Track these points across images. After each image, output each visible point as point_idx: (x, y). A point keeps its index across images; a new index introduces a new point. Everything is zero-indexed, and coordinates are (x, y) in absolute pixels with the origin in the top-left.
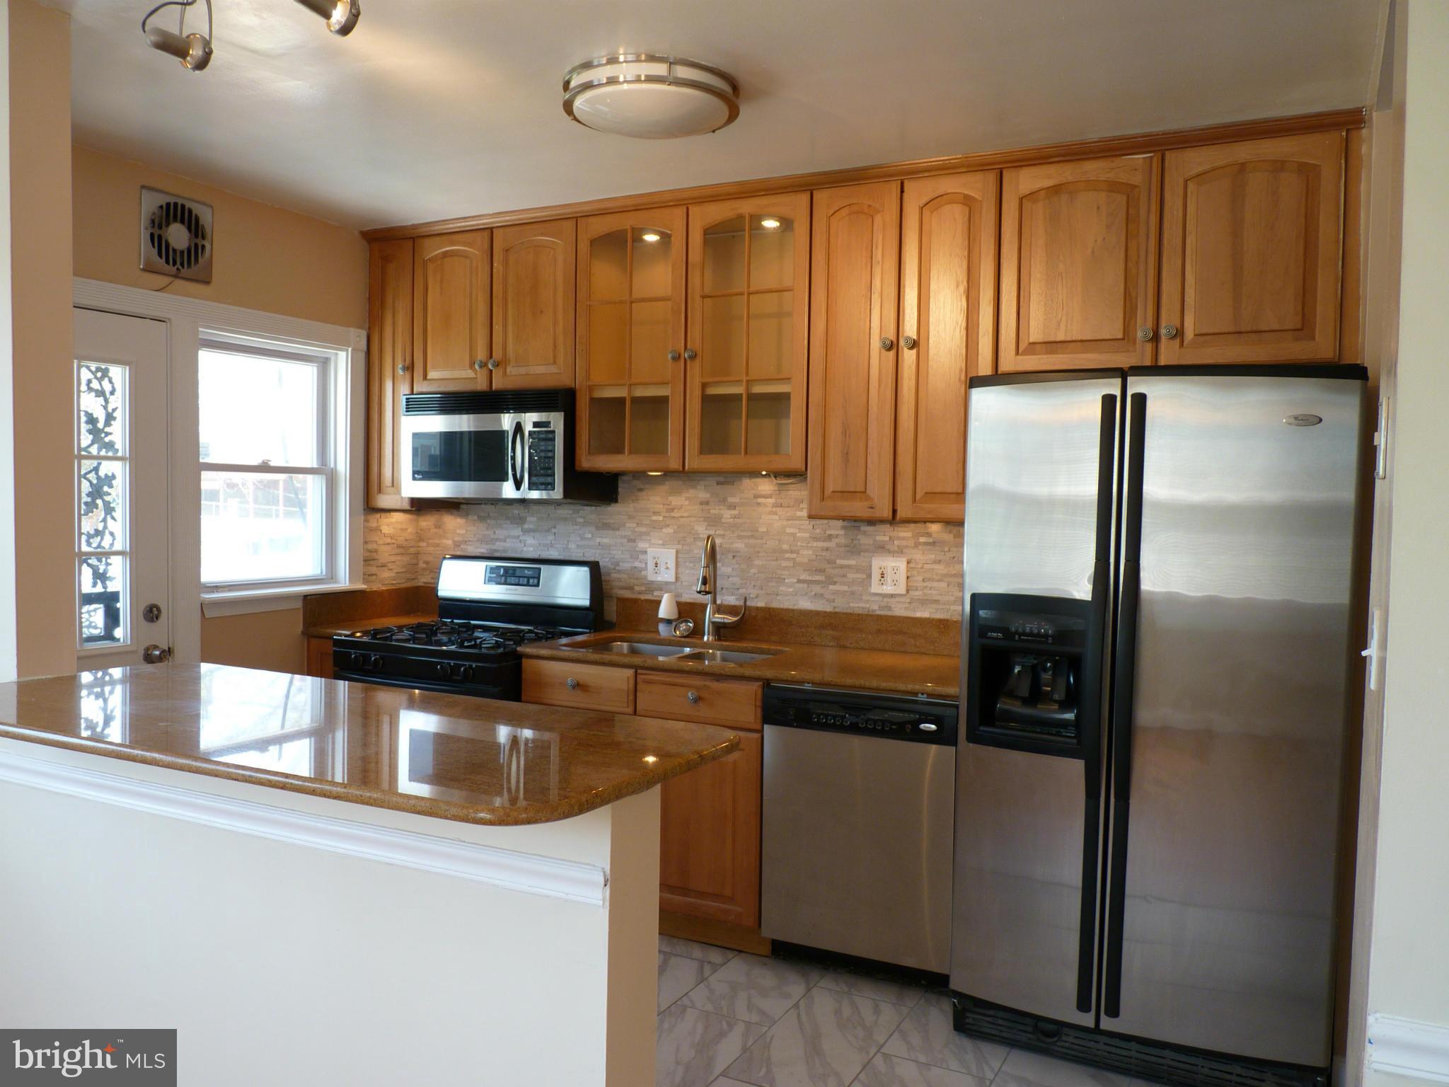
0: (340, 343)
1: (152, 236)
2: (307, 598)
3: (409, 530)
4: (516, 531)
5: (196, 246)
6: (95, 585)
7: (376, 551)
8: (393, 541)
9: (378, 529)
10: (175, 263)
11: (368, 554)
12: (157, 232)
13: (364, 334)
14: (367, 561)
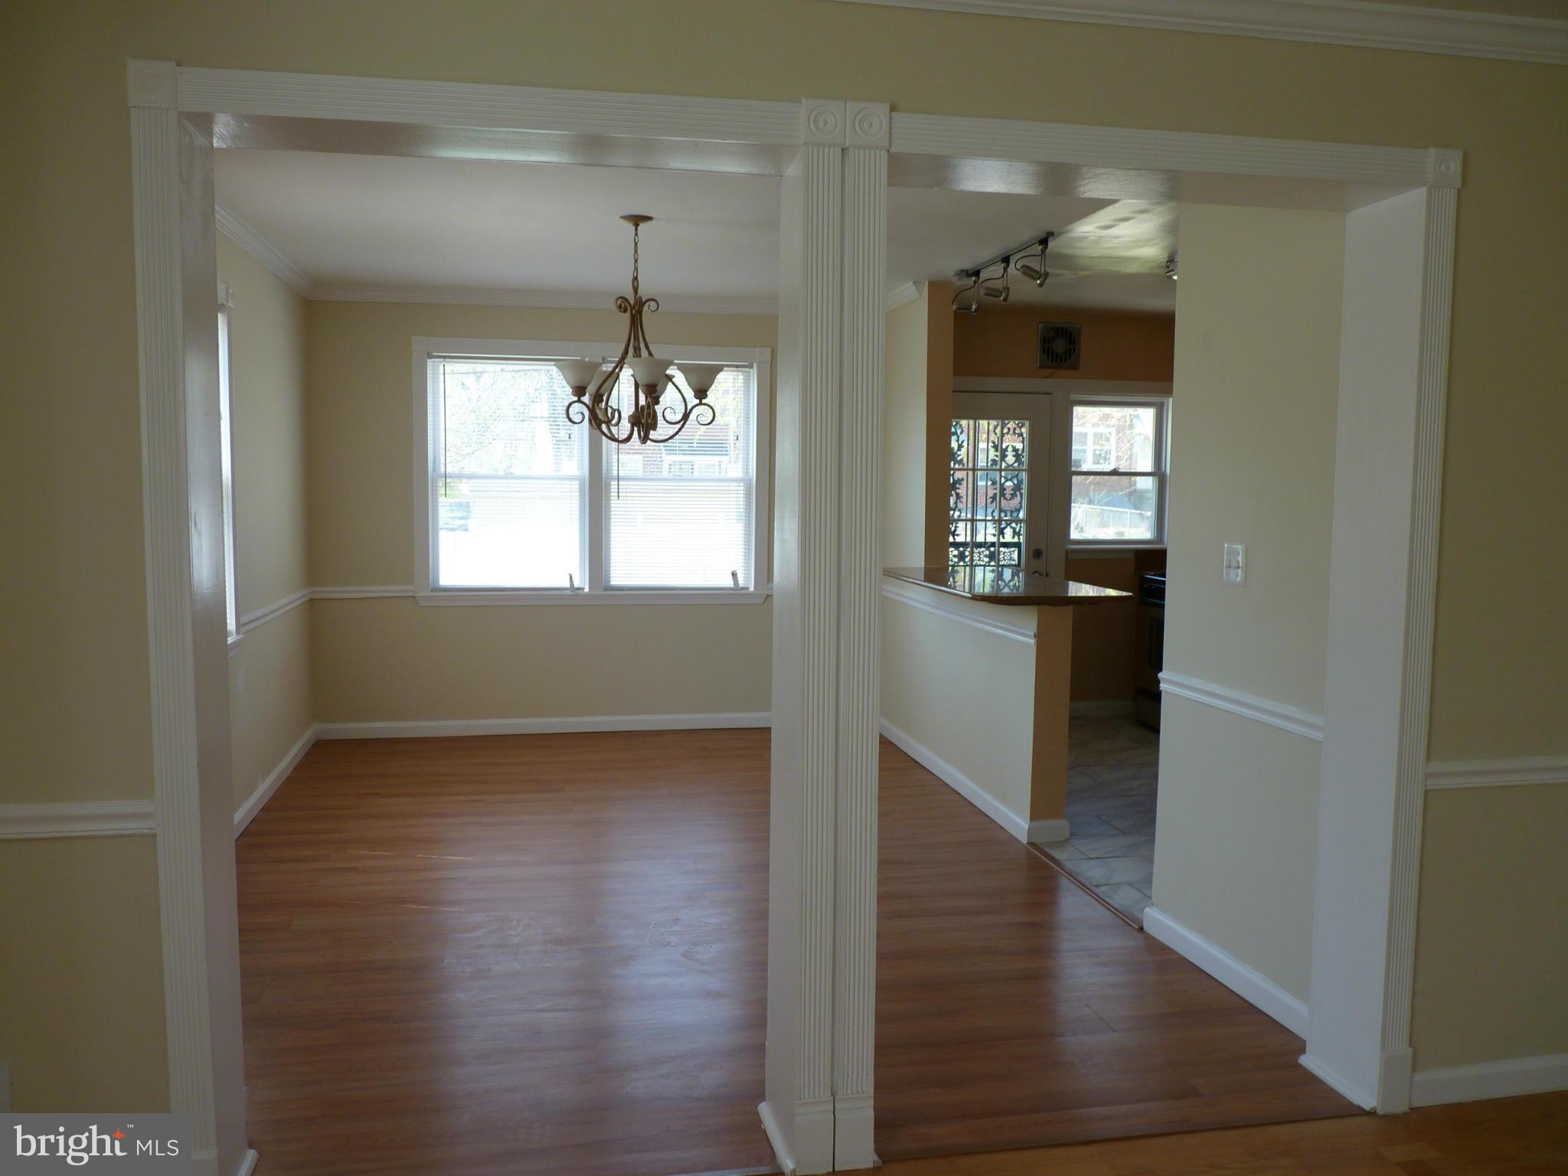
1: (1044, 348)
2: (1137, 552)
5: (1070, 349)
6: (1013, 537)
10: (1057, 361)
12: (1047, 345)
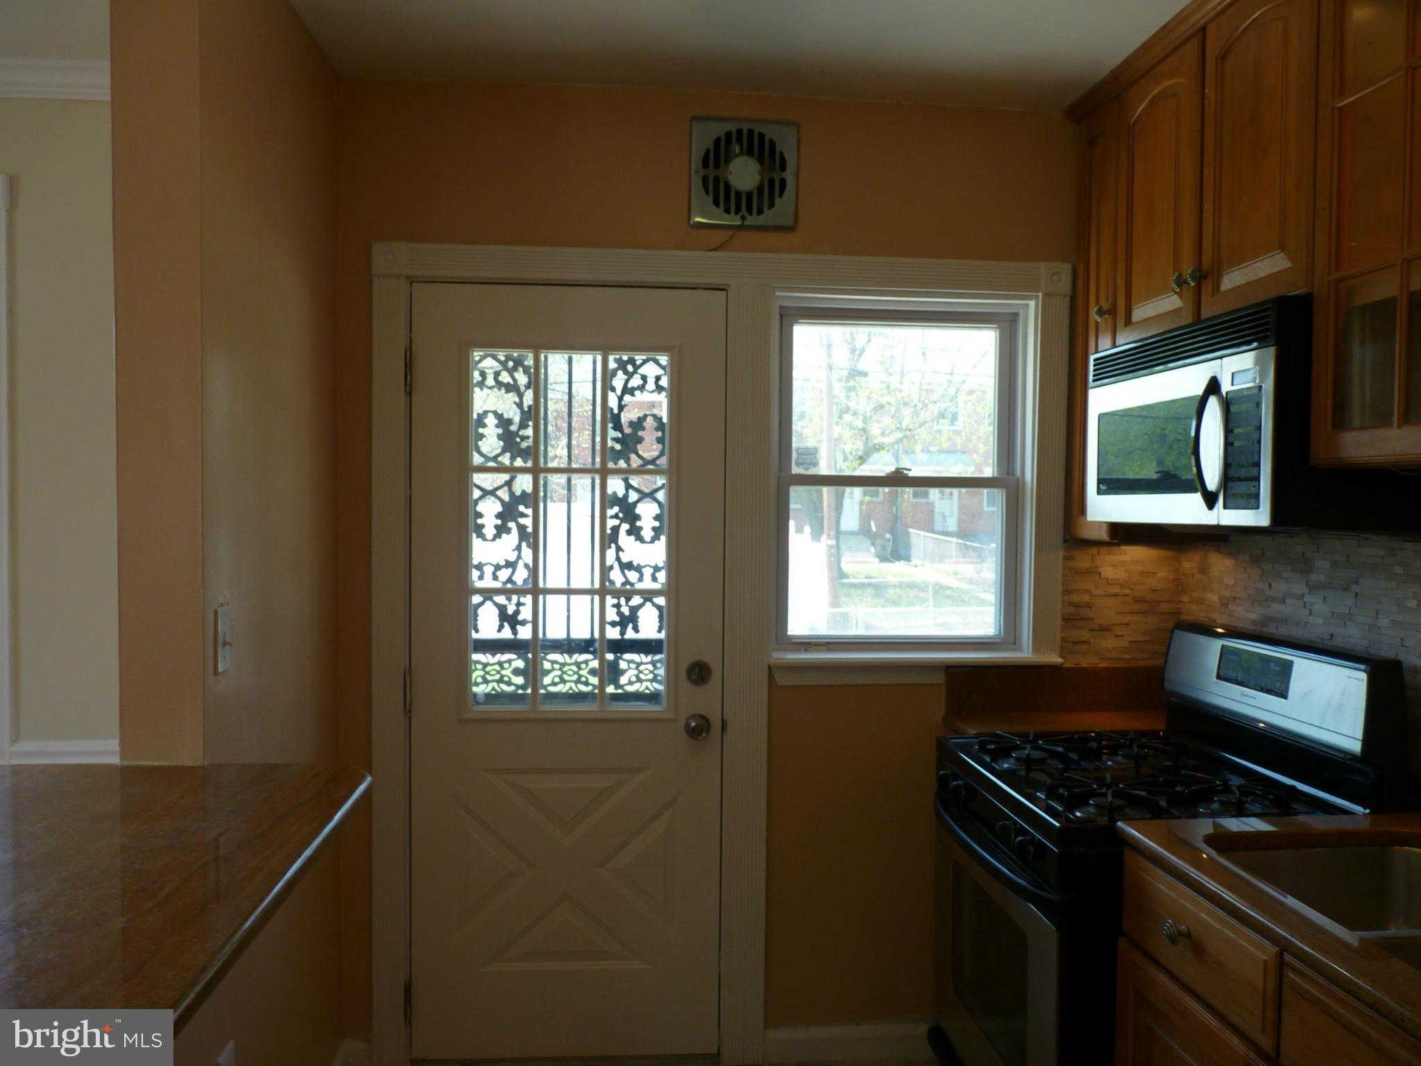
0: (1023, 287)
1: (705, 179)
3: (1159, 575)
4: (1300, 588)
5: (772, 182)
7: (1088, 606)
8: (1127, 591)
9: (1093, 572)
10: (738, 211)
11: (1071, 610)
12: (711, 173)
13: (1066, 268)
14: (1069, 621)
